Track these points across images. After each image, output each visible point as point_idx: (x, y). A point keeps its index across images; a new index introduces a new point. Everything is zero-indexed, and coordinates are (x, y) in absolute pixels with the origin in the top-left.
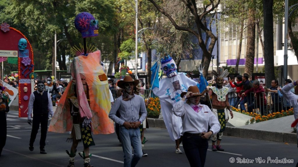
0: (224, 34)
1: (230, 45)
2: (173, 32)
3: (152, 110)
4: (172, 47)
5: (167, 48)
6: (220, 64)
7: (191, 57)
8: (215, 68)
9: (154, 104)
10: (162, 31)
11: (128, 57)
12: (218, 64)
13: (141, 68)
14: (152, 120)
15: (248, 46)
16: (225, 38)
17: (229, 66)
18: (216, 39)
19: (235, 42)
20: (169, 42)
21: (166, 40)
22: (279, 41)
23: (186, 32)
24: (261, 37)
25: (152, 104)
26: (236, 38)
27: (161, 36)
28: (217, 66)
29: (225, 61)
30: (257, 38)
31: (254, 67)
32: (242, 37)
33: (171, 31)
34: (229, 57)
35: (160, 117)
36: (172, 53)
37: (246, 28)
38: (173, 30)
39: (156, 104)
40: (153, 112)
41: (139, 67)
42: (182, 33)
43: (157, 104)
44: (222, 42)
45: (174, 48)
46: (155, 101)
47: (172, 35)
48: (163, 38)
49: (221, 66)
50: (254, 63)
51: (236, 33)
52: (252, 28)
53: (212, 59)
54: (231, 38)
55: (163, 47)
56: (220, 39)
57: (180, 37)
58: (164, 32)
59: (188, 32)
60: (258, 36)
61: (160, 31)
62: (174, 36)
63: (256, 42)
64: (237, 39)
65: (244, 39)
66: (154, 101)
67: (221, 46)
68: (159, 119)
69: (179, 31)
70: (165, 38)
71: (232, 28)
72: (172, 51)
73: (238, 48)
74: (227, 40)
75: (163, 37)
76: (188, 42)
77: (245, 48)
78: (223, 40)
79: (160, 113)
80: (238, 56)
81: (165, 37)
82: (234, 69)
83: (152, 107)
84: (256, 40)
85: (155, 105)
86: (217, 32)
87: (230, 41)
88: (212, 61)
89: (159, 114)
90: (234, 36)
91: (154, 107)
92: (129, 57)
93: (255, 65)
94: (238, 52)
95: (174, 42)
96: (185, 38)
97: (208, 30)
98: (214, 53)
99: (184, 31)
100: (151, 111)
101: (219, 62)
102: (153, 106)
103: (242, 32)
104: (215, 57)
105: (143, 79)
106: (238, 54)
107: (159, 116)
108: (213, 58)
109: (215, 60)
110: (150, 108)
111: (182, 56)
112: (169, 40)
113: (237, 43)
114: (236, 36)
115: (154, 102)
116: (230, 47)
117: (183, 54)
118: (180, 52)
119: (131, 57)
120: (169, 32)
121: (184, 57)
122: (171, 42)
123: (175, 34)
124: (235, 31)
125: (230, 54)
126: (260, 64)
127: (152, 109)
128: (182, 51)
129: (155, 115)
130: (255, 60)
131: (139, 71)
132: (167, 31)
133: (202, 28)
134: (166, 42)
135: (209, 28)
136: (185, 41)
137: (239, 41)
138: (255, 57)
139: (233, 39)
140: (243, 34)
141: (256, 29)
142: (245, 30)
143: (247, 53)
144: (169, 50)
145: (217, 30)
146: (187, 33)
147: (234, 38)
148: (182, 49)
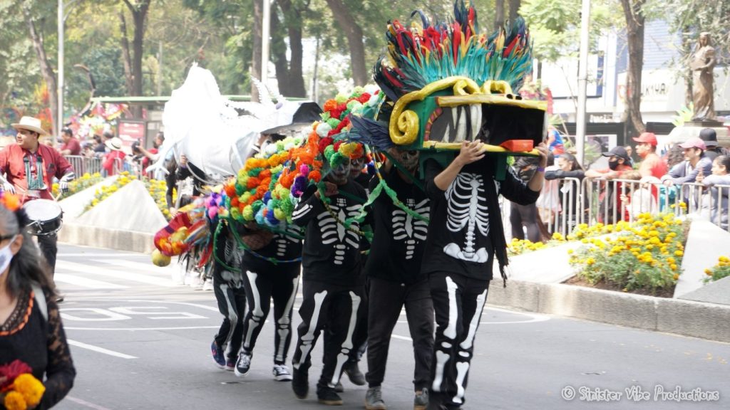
3: (649, 264)
9: (656, 240)
11: (553, 49)
13: (599, 96)
14: (648, 303)
25: (647, 239)
35: (678, 292)
39: (662, 241)
40: (649, 272)
41: (592, 90)
43: (668, 239)
46: (663, 228)
66: (657, 226)
68: (674, 299)
79: (680, 277)
83: (650, 250)
85: (661, 244)
89: (676, 279)
91: (655, 250)
92: (558, 49)
100: (644, 266)
102: (651, 246)
105: (607, 139)
107: (674, 286)
110: (639, 256)
115: (656, 233)
119: (562, 50)
127: (648, 257)
129: (659, 283)
131: (594, 106)
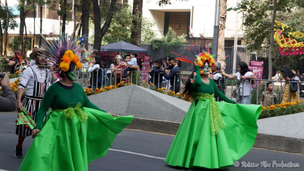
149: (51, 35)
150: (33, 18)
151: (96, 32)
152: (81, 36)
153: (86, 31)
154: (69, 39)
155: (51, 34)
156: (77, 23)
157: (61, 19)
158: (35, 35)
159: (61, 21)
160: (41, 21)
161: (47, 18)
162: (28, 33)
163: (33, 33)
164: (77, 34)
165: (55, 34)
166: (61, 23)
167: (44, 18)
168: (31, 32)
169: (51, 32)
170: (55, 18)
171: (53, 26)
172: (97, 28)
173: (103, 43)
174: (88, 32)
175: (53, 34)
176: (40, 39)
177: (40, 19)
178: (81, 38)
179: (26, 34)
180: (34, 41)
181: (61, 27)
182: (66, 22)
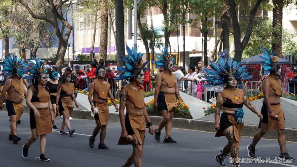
0: (79, 24)
1: (85, 34)
2: (30, 21)
4: (29, 35)
5: (25, 36)
6: (76, 52)
7: (48, 45)
8: (71, 55)
10: (19, 19)
12: (74, 51)
15: (101, 35)
16: (80, 28)
17: (84, 54)
18: (72, 28)
19: (90, 31)
20: (27, 30)
21: (23, 28)
22: (129, 31)
23: (43, 21)
24: (113, 27)
26: (90, 28)
27: (18, 24)
28: (72, 54)
29: (80, 49)
30: (109, 28)
31: (107, 55)
32: (96, 26)
33: (28, 19)
34: (84, 46)
36: (29, 40)
37: (100, 19)
38: (30, 19)
42: (39, 22)
44: (78, 31)
45: (31, 36)
47: (29, 24)
48: (20, 26)
49: (76, 54)
50: (107, 51)
51: (91, 23)
52: (105, 18)
53: (67, 47)
54: (85, 27)
55: (20, 35)
56: (75, 29)
57: (37, 26)
58: (21, 20)
59: (44, 21)
60: (110, 26)
61: (17, 19)
62: (31, 25)
63: (108, 32)
64: (92, 29)
65: (97, 28)
67: (77, 34)
69: (36, 19)
70: (22, 27)
71: (87, 18)
72: (29, 39)
73: (93, 37)
74: (82, 30)
75: (21, 24)
76: (45, 31)
77: (99, 37)
78: (78, 29)
80: (93, 45)
81: (22, 25)
82: (88, 56)
84: (109, 29)
86: (73, 21)
87: (85, 30)
88: (68, 49)
90: (89, 26)
93: (108, 53)
94: (92, 40)
95: (31, 30)
96: (42, 27)
97: (64, 20)
98: (70, 41)
99: (41, 20)
101: (75, 50)
103: (96, 22)
104: (71, 45)
106: (92, 43)
108: (69, 46)
109: (71, 48)
111: (39, 43)
112: (26, 28)
113: (91, 33)
114: (91, 25)
116: (85, 36)
117: (40, 42)
118: (37, 40)
120: (27, 21)
121: (41, 45)
122: (29, 30)
123: (32, 23)
124: (89, 21)
125: (85, 43)
126: (112, 53)
128: (39, 39)
130: (108, 48)
132: (24, 19)
133: (58, 18)
134: (24, 30)
135: (65, 18)
136: (42, 30)
137: (93, 31)
138: (108, 46)
139: (87, 28)
140: (97, 24)
141: (109, 20)
142: (99, 20)
143: (100, 42)
144: (27, 38)
145: (73, 20)
146: (44, 23)
147: (89, 28)
148: (39, 37)
149: (194, 52)
150: (177, 37)
151: (236, 46)
152: (222, 51)
153: (226, 46)
154: (211, 54)
155: (194, 50)
156: (218, 38)
157: (203, 36)
158: (179, 52)
159: (202, 38)
160: (184, 39)
161: (190, 36)
162: (173, 51)
163: (177, 51)
164: (218, 49)
165: (198, 50)
166: (203, 40)
167: (187, 36)
168: (175, 50)
169: (194, 49)
170: (197, 35)
171: (196, 43)
172: (237, 42)
173: (243, 56)
174: (229, 47)
175: (196, 50)
176: (184, 56)
177: (183, 37)
178: (222, 53)
179: (171, 52)
180: (178, 58)
181: (203, 43)
182: (208, 38)
